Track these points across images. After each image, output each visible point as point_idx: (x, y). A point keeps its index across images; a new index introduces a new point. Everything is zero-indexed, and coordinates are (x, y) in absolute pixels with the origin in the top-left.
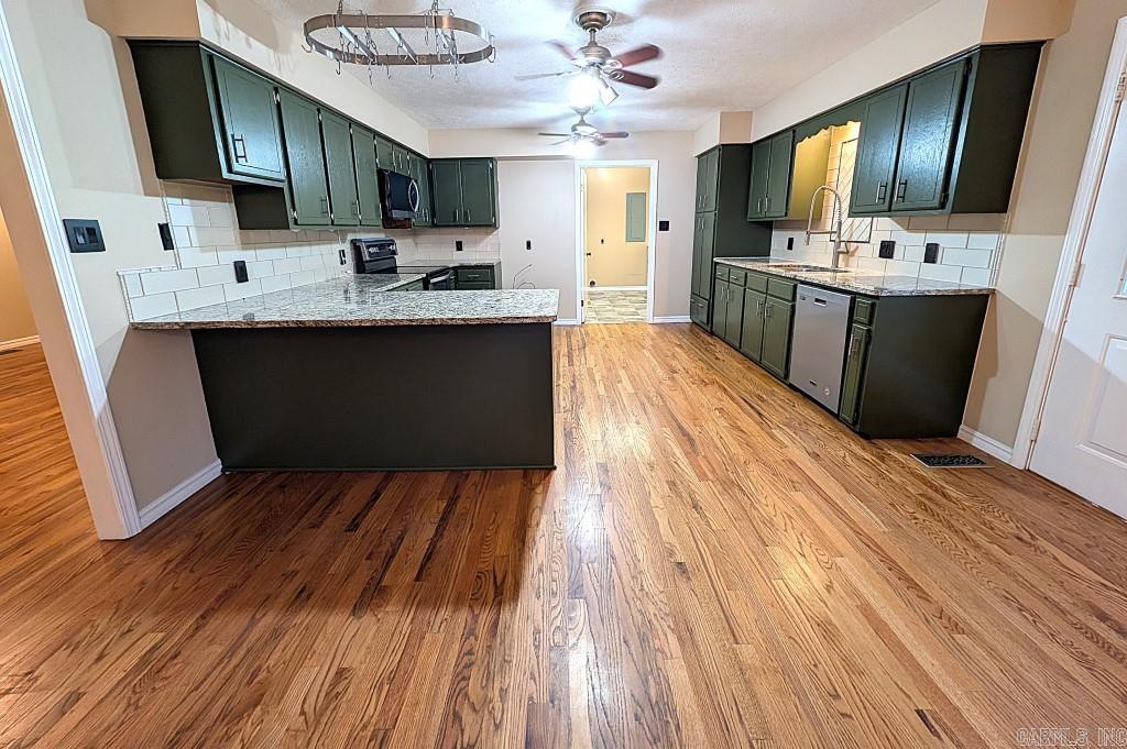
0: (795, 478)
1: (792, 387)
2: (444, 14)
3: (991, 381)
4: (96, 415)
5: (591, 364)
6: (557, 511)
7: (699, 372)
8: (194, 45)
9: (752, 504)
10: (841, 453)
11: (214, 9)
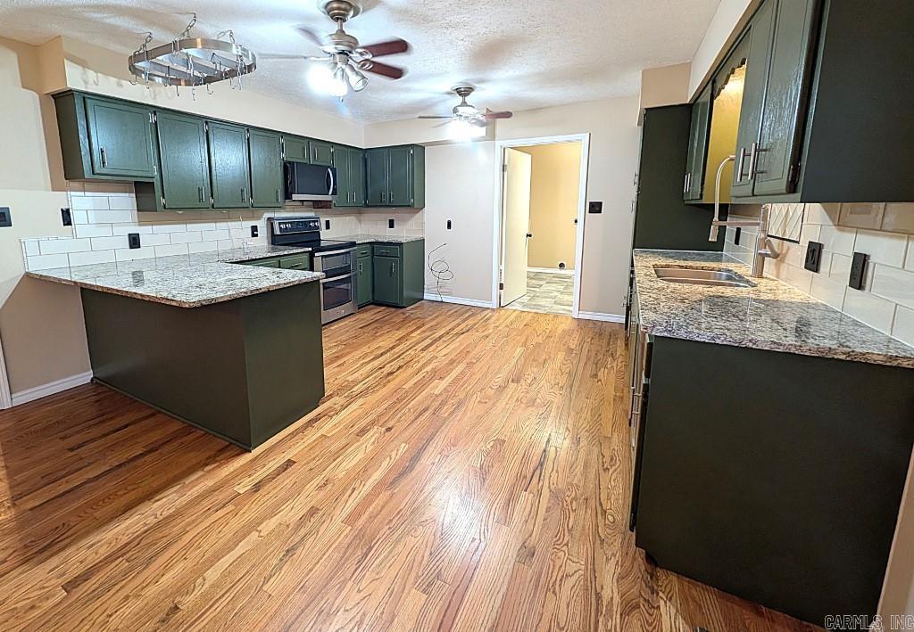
9: (346, 581)
11: (84, 67)
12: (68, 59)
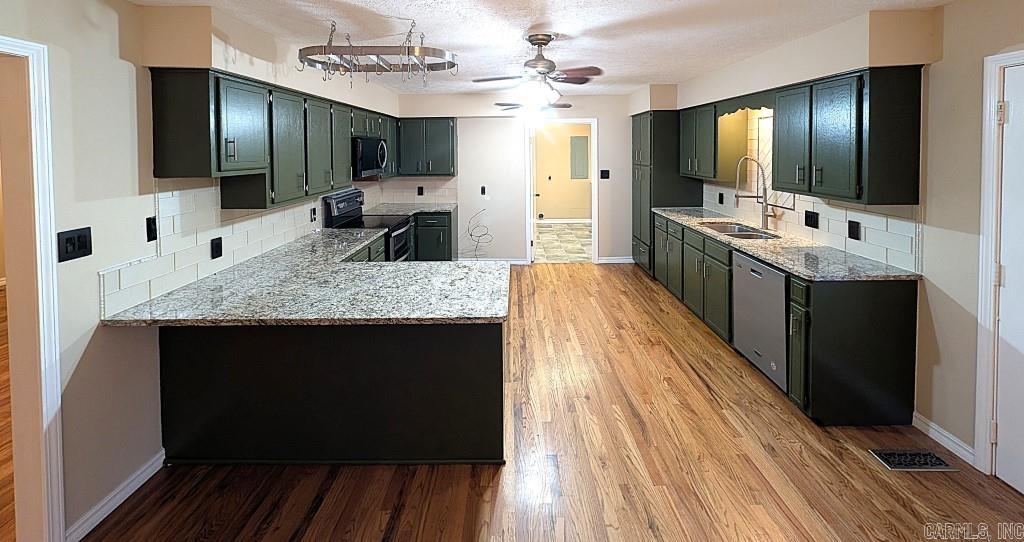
0: (753, 484)
1: (736, 350)
2: (416, 42)
3: (937, 370)
4: (45, 426)
5: (541, 315)
6: (506, 530)
7: (645, 328)
8: (204, 72)
9: (712, 524)
10: (797, 446)
11: (226, 43)
12: (216, 35)
